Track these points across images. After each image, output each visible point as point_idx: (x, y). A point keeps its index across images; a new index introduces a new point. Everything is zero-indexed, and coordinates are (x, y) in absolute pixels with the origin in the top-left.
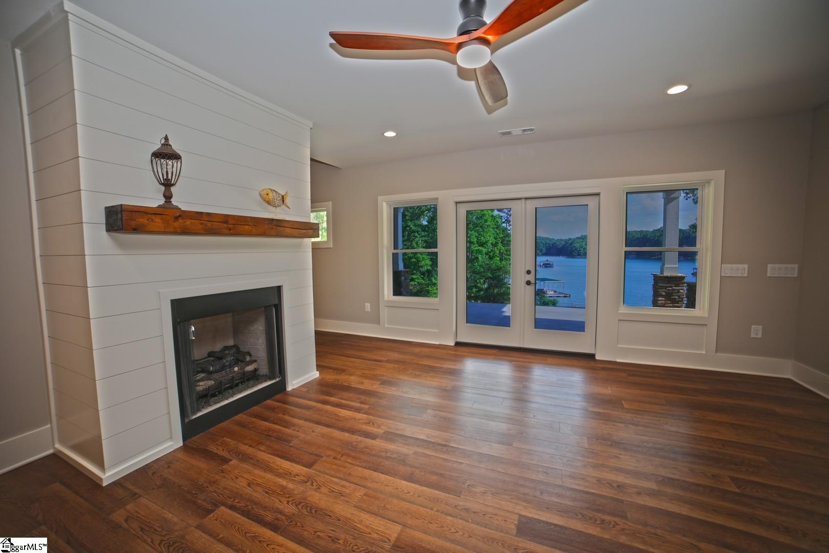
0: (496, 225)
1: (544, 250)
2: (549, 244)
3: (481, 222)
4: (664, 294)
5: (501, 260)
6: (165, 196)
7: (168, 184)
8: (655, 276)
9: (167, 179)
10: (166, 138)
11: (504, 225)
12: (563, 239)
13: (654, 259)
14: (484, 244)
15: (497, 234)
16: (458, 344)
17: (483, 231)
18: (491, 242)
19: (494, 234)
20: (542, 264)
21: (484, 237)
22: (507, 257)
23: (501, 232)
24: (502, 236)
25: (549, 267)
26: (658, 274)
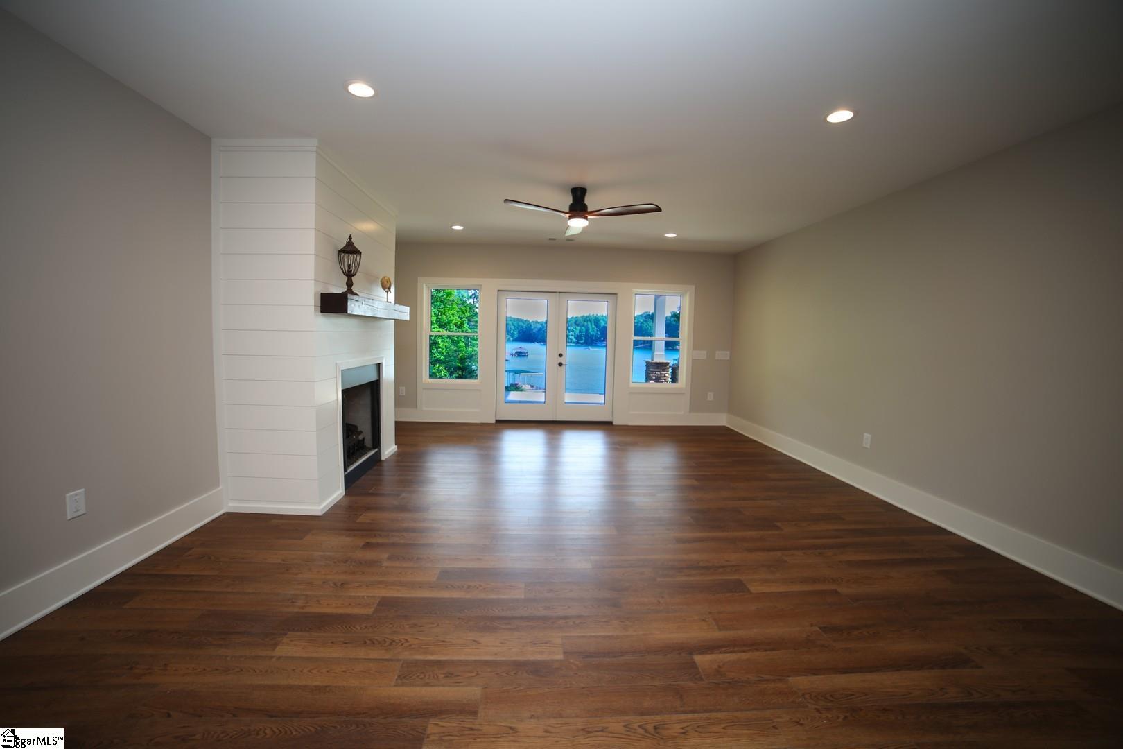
0: (461, 300)
1: (516, 335)
2: (522, 327)
3: (443, 296)
4: (654, 378)
5: (467, 345)
6: (347, 284)
7: (350, 275)
8: (647, 362)
9: (350, 272)
10: (350, 238)
11: (471, 301)
12: (539, 321)
13: (639, 348)
14: (446, 324)
15: (463, 313)
16: (498, 421)
17: (445, 307)
18: (454, 322)
19: (458, 312)
20: (514, 352)
21: (446, 316)
22: (474, 342)
23: (468, 310)
24: (468, 314)
25: (523, 356)
26: (650, 361)
